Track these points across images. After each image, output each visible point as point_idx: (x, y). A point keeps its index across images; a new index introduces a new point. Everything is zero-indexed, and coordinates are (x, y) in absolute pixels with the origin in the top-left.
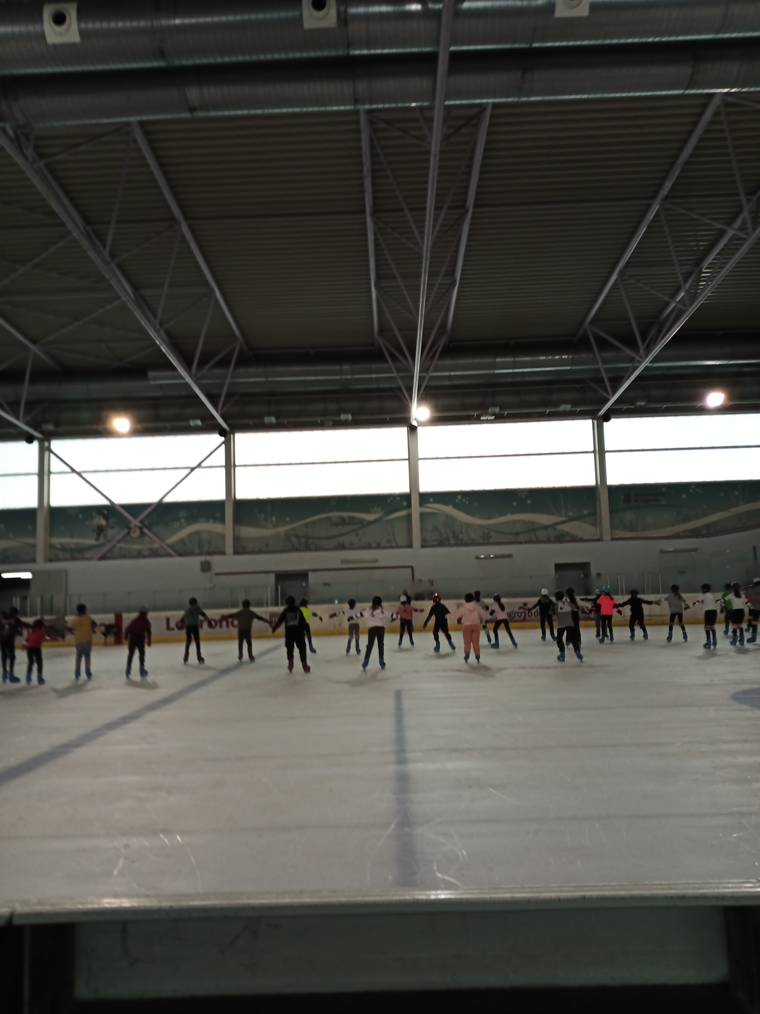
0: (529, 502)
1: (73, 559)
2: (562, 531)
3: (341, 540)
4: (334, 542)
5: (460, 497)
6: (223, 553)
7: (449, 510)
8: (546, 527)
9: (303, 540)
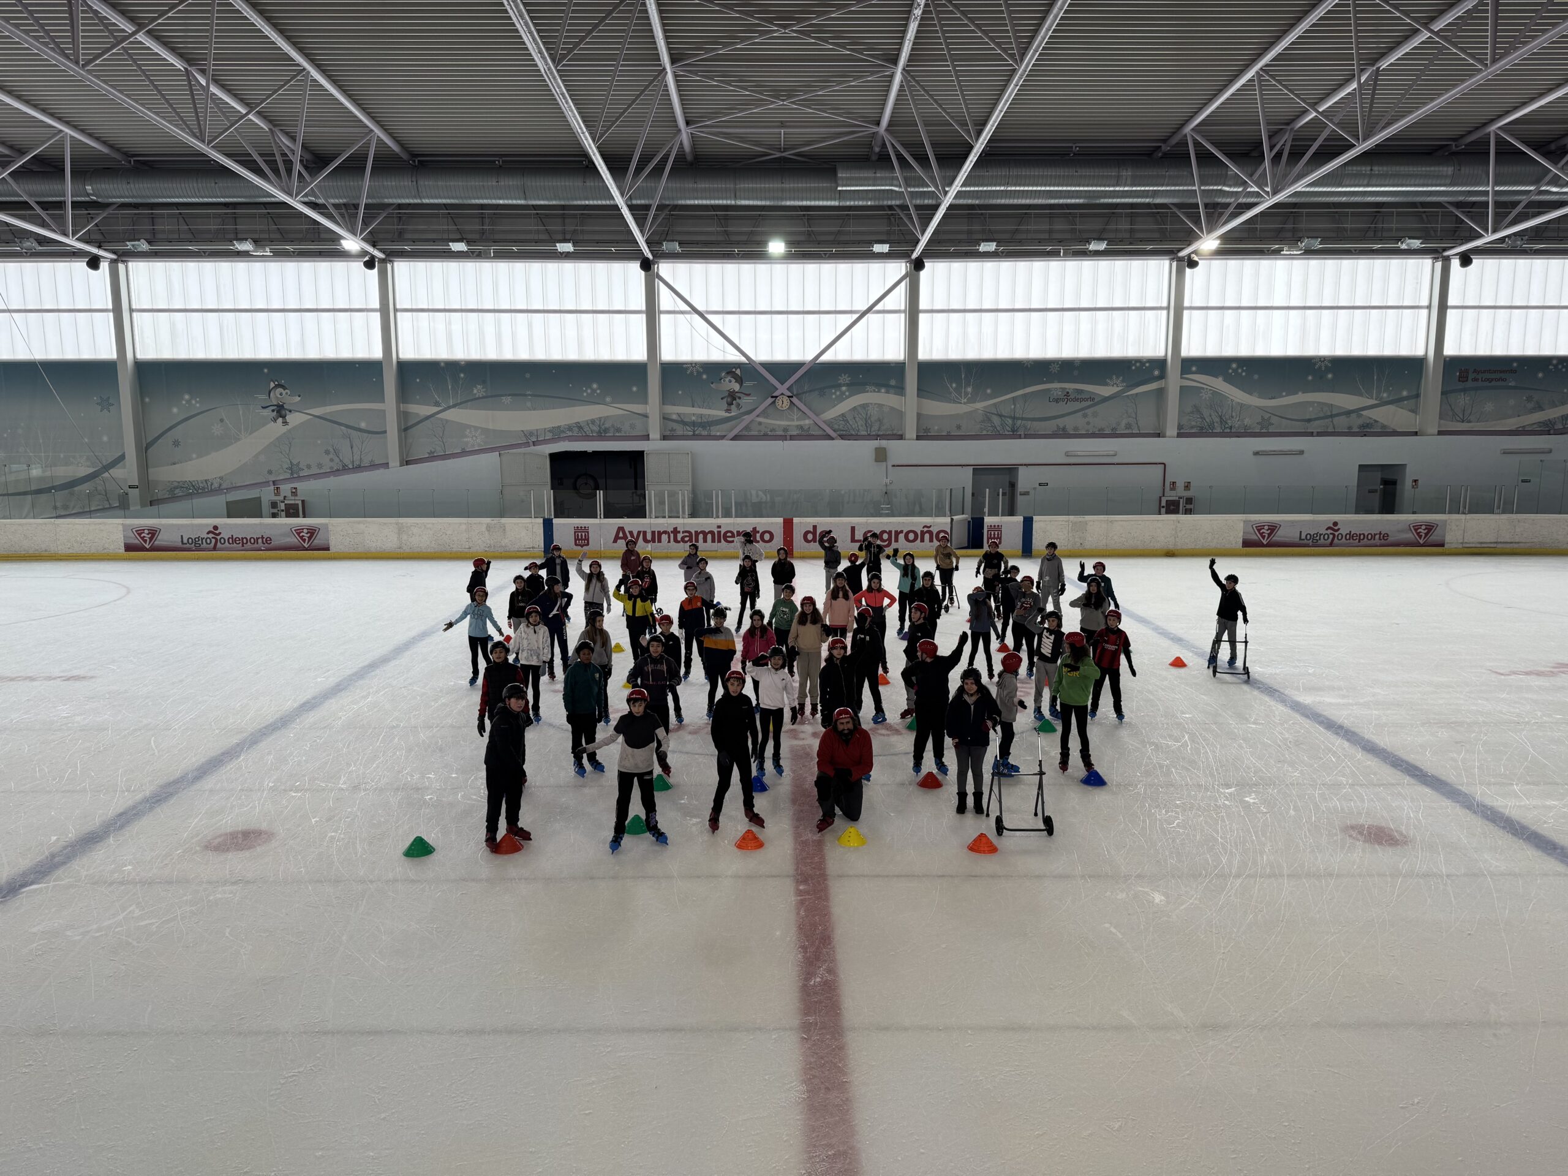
0: (1330, 376)
1: (695, 437)
2: (1371, 418)
3: (1060, 422)
4: (1050, 426)
5: (1234, 366)
6: (901, 437)
7: (1219, 384)
8: (1348, 413)
9: (1010, 421)
